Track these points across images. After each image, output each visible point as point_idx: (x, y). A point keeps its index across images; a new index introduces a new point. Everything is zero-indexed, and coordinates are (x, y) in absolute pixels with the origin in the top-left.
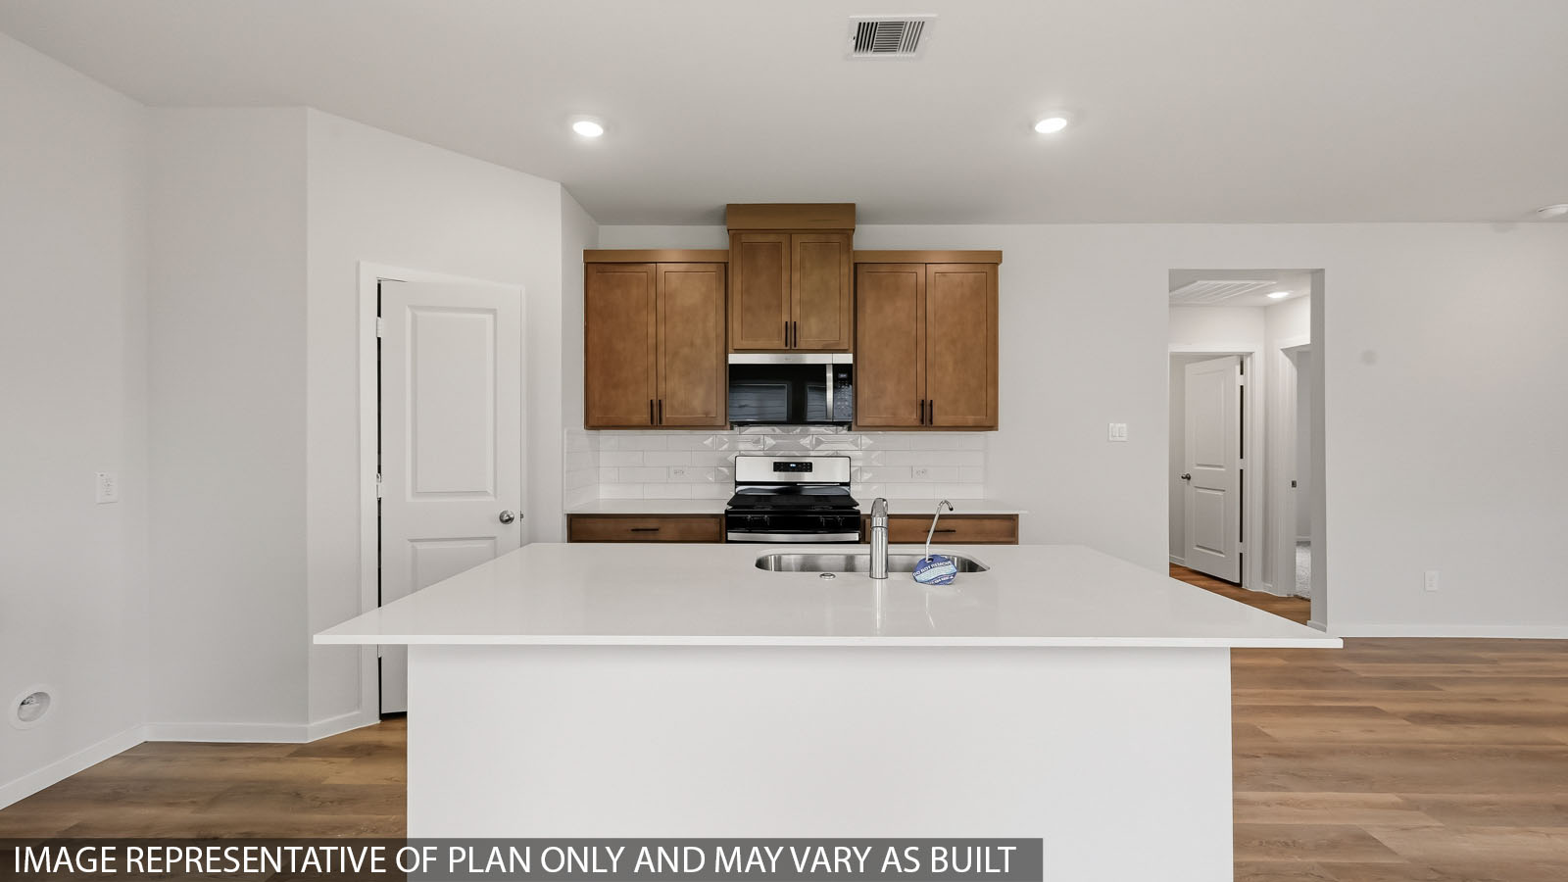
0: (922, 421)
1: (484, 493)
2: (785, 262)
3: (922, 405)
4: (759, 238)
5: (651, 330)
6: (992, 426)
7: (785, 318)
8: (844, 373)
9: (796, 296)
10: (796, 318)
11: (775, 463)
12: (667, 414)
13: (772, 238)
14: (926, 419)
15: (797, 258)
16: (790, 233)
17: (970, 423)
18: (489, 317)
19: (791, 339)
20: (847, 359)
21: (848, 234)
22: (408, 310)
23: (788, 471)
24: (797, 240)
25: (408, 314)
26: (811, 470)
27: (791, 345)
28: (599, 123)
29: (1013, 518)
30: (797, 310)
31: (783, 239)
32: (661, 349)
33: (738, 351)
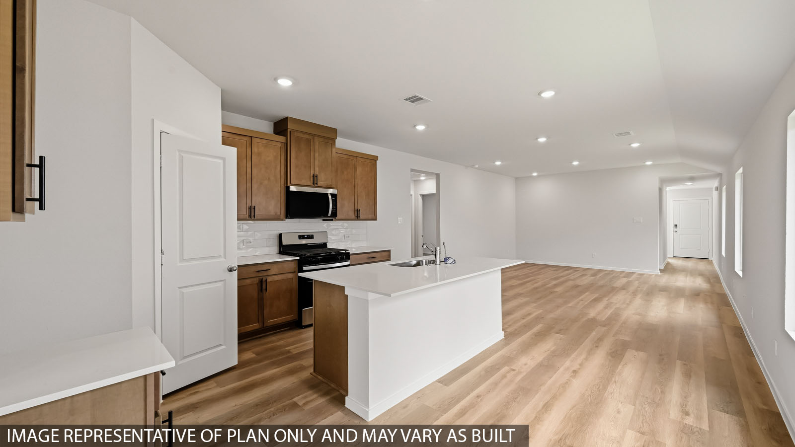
1: (220, 257)
2: (312, 148)
3: (357, 211)
4: (301, 135)
5: (249, 170)
6: (375, 219)
7: (313, 172)
8: (334, 197)
9: (316, 164)
10: (317, 173)
11: (299, 236)
12: (257, 213)
13: (307, 136)
14: (358, 217)
15: (316, 147)
16: (314, 135)
17: (370, 218)
18: (221, 162)
19: (315, 183)
21: (333, 140)
22: (177, 151)
23: (304, 239)
24: (316, 139)
25: (177, 153)
26: (313, 238)
28: (290, 80)
29: (389, 251)
30: (317, 169)
31: (311, 137)
32: (254, 180)
33: (293, 185)
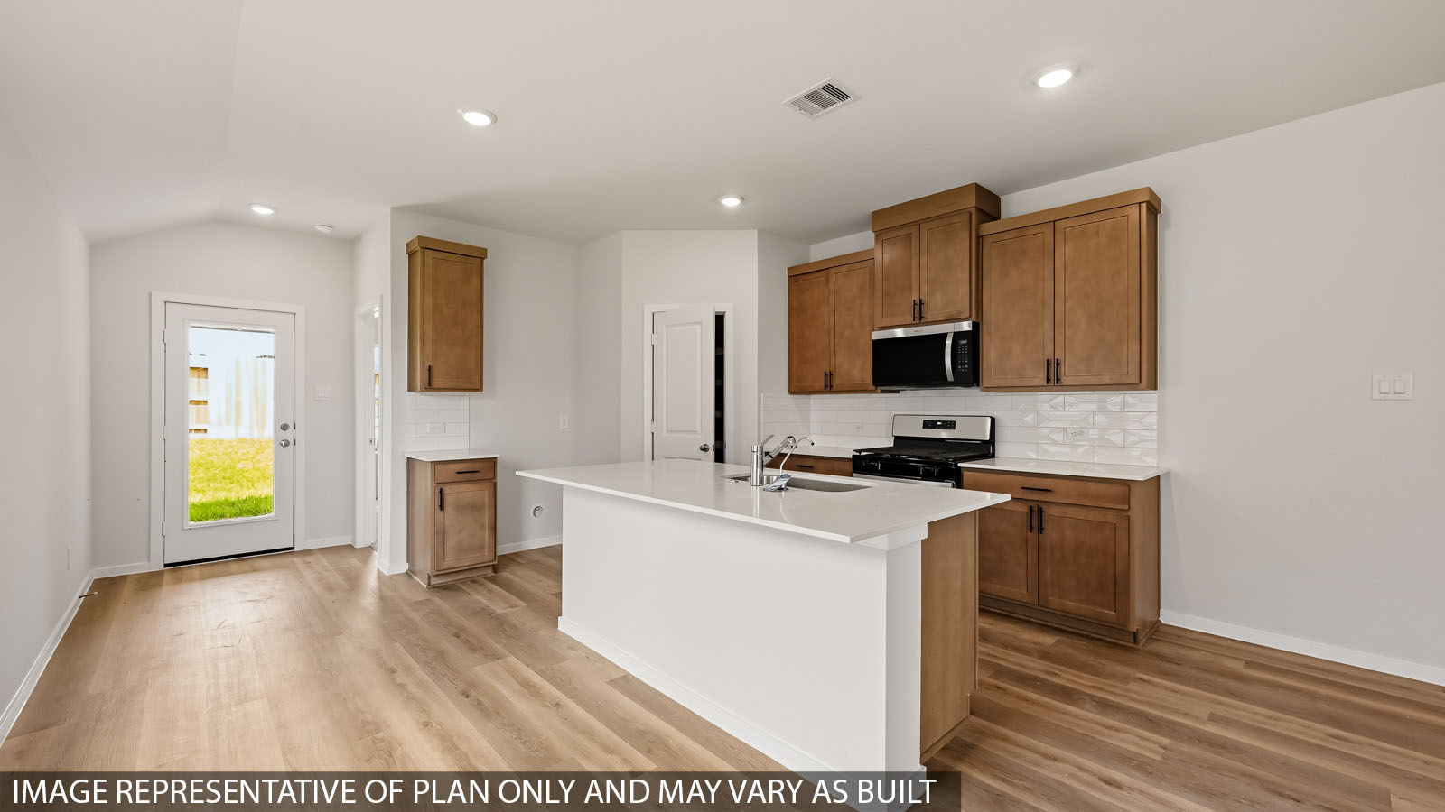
0: (1048, 380)
1: (696, 432)
2: (915, 249)
3: (1048, 364)
4: (894, 234)
5: (826, 319)
6: (1151, 385)
7: (915, 297)
8: (964, 339)
9: (924, 277)
10: (922, 295)
11: (924, 421)
12: (837, 382)
13: (905, 231)
14: (1054, 378)
15: (924, 244)
16: (918, 224)
17: (1109, 382)
18: (698, 327)
19: (918, 314)
20: (966, 326)
21: (969, 211)
23: (934, 428)
24: (924, 227)
25: (665, 329)
26: (954, 428)
27: (919, 319)
28: (737, 197)
29: (1125, 483)
30: (924, 288)
31: (914, 230)
32: (833, 332)
33: (881, 328)
